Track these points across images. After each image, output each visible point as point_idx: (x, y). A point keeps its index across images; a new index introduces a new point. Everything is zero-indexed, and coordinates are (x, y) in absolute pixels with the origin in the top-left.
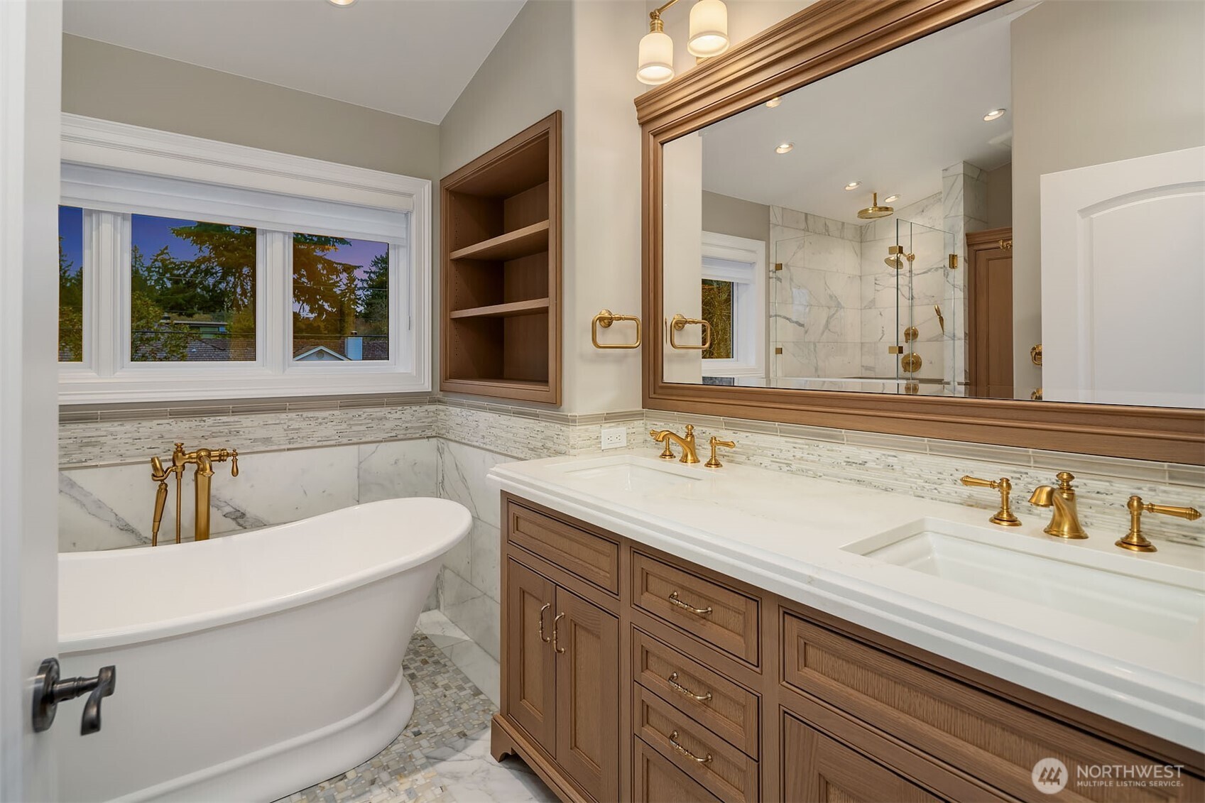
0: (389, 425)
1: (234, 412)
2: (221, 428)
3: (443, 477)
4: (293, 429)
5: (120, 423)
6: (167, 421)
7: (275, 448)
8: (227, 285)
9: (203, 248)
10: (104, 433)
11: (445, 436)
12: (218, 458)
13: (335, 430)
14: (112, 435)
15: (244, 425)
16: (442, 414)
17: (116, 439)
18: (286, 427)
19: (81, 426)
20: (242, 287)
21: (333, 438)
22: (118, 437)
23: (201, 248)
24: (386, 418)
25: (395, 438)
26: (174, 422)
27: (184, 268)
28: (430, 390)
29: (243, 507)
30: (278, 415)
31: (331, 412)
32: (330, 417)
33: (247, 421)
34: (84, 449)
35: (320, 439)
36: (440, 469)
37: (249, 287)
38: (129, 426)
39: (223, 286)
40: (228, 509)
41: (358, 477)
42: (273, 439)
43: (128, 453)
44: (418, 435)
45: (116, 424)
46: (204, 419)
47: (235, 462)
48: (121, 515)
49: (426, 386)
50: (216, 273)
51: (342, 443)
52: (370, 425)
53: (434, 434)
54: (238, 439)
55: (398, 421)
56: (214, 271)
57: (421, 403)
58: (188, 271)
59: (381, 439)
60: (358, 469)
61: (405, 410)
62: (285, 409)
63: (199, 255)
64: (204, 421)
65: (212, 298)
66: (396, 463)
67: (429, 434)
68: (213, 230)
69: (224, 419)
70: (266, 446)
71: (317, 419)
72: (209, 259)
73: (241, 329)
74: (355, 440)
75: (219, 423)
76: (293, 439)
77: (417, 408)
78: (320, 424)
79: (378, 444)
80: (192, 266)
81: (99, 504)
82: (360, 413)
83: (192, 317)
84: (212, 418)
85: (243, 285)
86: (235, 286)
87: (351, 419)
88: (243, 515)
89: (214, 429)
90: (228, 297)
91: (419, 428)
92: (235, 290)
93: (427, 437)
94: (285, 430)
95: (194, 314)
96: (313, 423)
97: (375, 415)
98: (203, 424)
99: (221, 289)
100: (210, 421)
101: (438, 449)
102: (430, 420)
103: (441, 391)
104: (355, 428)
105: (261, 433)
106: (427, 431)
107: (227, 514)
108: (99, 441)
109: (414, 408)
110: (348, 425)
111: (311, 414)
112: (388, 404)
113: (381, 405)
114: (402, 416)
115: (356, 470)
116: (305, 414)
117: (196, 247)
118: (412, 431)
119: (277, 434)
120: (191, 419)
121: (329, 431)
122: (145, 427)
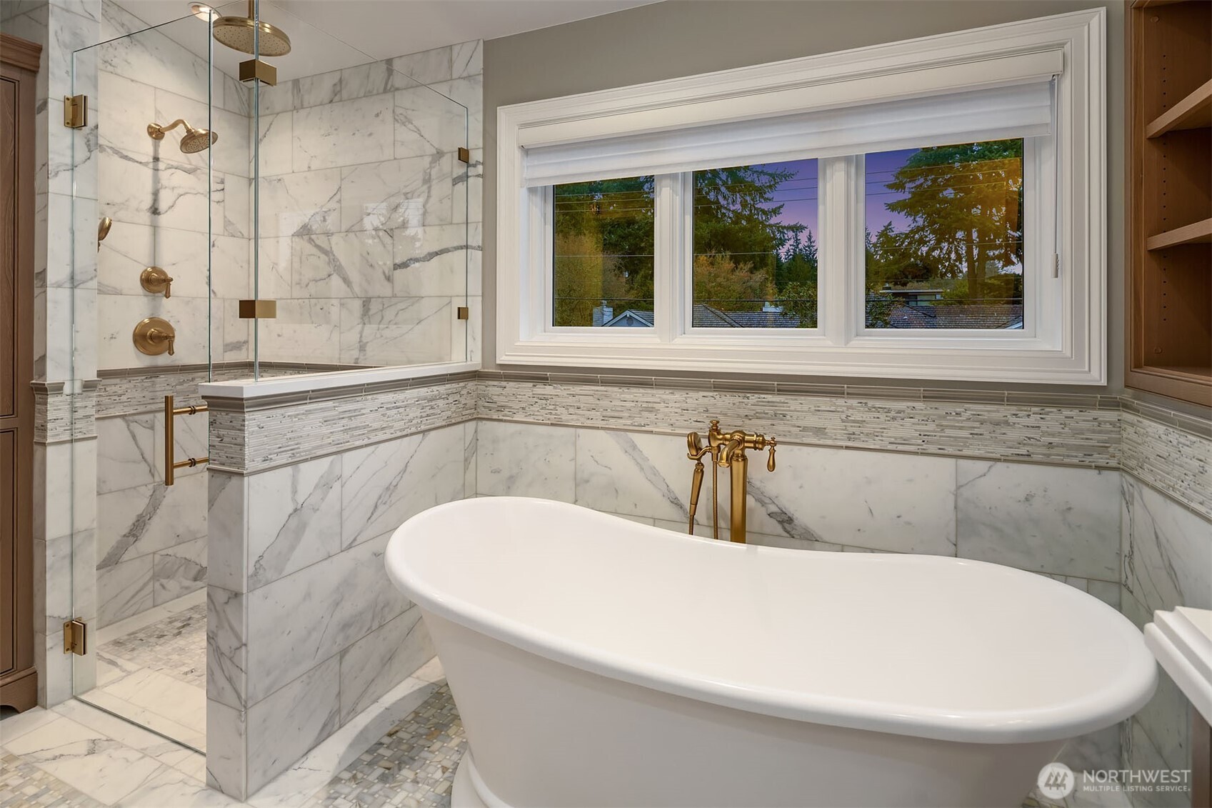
0: (1013, 435)
1: (781, 391)
2: (766, 409)
3: (1131, 547)
4: (854, 421)
5: (671, 391)
6: (711, 394)
7: (829, 442)
8: (941, 252)
9: (917, 219)
10: (658, 400)
11: (1136, 473)
12: (752, 445)
13: (916, 430)
14: (664, 402)
15: (792, 408)
16: (1130, 430)
17: (668, 407)
18: (844, 417)
19: (642, 390)
20: (957, 252)
21: (913, 441)
22: (670, 405)
23: (914, 218)
24: (1007, 423)
25: (1026, 459)
26: (718, 397)
27: (899, 239)
28: (1104, 382)
29: (791, 509)
30: (834, 399)
31: (911, 404)
32: (909, 411)
33: (796, 404)
34: (643, 413)
35: (893, 440)
36: (1126, 532)
37: (964, 252)
38: (679, 396)
39: (936, 253)
40: (773, 508)
41: (956, 508)
42: (826, 431)
43: (678, 423)
44: (1075, 461)
45: (668, 391)
46: (748, 395)
47: (772, 452)
48: (671, 487)
49: (1096, 374)
50: (929, 241)
51: (929, 451)
52: (976, 431)
53: (1113, 463)
54: (784, 424)
55: (1033, 430)
56: (927, 239)
57: (1082, 405)
58: (903, 242)
59: (998, 456)
60: (956, 496)
61: (1047, 414)
62: (843, 394)
63: (913, 226)
64: (748, 398)
65: (925, 268)
66: (1027, 499)
67: (1102, 462)
68: (926, 199)
69: (769, 398)
70: (817, 438)
71: (889, 411)
72: (922, 229)
73: (957, 295)
74: (950, 450)
75: (763, 402)
76: (854, 434)
77: (1074, 413)
78: (894, 419)
79: (991, 463)
80: (907, 236)
81: (655, 472)
82: (958, 410)
83: (906, 286)
84: (756, 395)
85: (958, 250)
86: (949, 253)
87: (944, 417)
88: (790, 520)
89: (759, 409)
90: (942, 264)
91: (1079, 448)
92: (949, 256)
93: (1097, 468)
94: (843, 421)
95: (908, 283)
96: (883, 417)
97: (986, 416)
98: (746, 400)
99: (934, 256)
100: (754, 398)
101: (1123, 493)
102: (1105, 437)
103: (1126, 386)
104: (949, 432)
105: (812, 421)
106: (1096, 456)
107: (772, 513)
108: (654, 408)
109: (1067, 412)
110: (937, 425)
111: (878, 404)
112: (1012, 401)
113: (999, 400)
114: (1042, 423)
115: (952, 498)
116: (871, 403)
117: (910, 219)
118: (1062, 451)
119: (832, 424)
120: (734, 394)
121: (907, 429)
122: (691, 398)
